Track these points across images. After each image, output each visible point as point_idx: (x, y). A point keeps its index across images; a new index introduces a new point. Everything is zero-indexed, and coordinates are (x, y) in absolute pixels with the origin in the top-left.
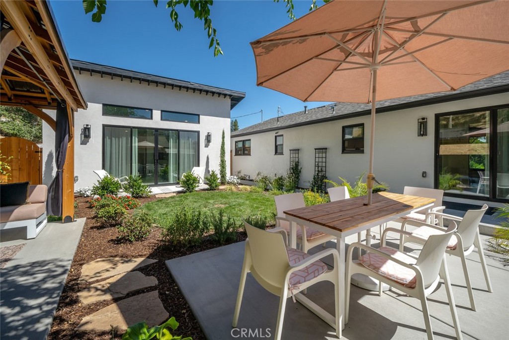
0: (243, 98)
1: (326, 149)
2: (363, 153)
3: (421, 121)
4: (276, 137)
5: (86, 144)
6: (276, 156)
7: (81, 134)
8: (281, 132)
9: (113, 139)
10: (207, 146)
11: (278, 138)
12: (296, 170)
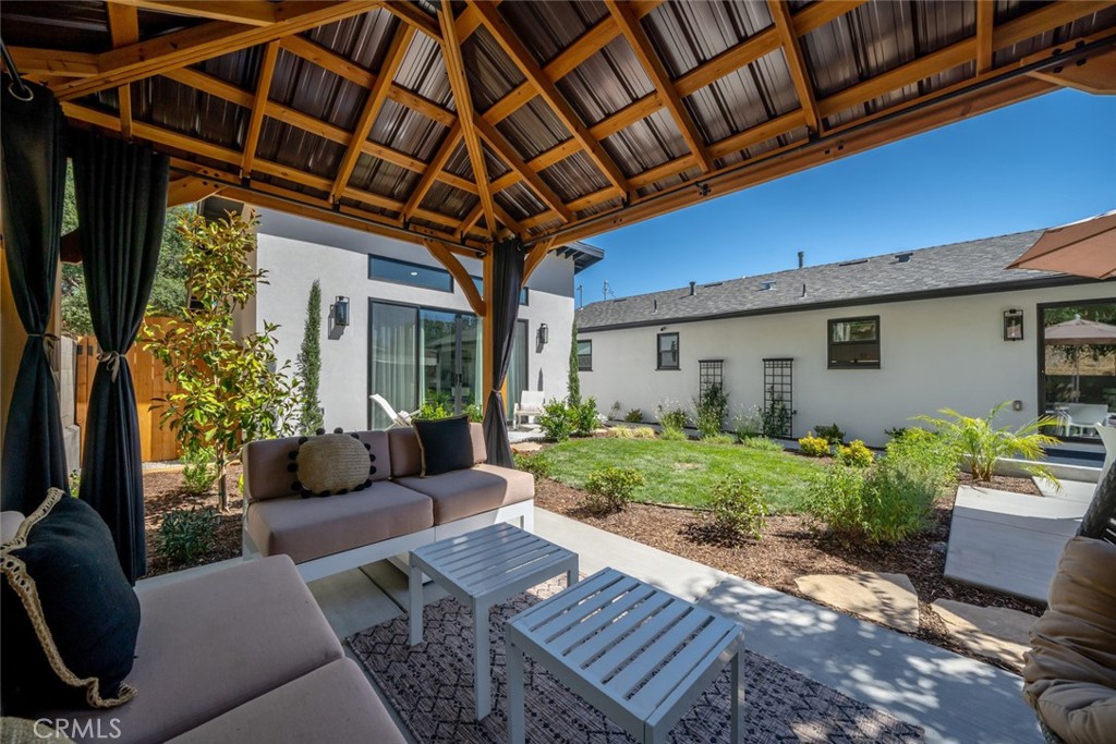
0: (599, 259)
1: (792, 360)
2: (879, 368)
3: (1008, 314)
4: (658, 336)
5: (338, 339)
6: (660, 372)
7: (330, 317)
8: (671, 329)
9: (383, 329)
10: (539, 350)
11: (663, 339)
12: (714, 397)
